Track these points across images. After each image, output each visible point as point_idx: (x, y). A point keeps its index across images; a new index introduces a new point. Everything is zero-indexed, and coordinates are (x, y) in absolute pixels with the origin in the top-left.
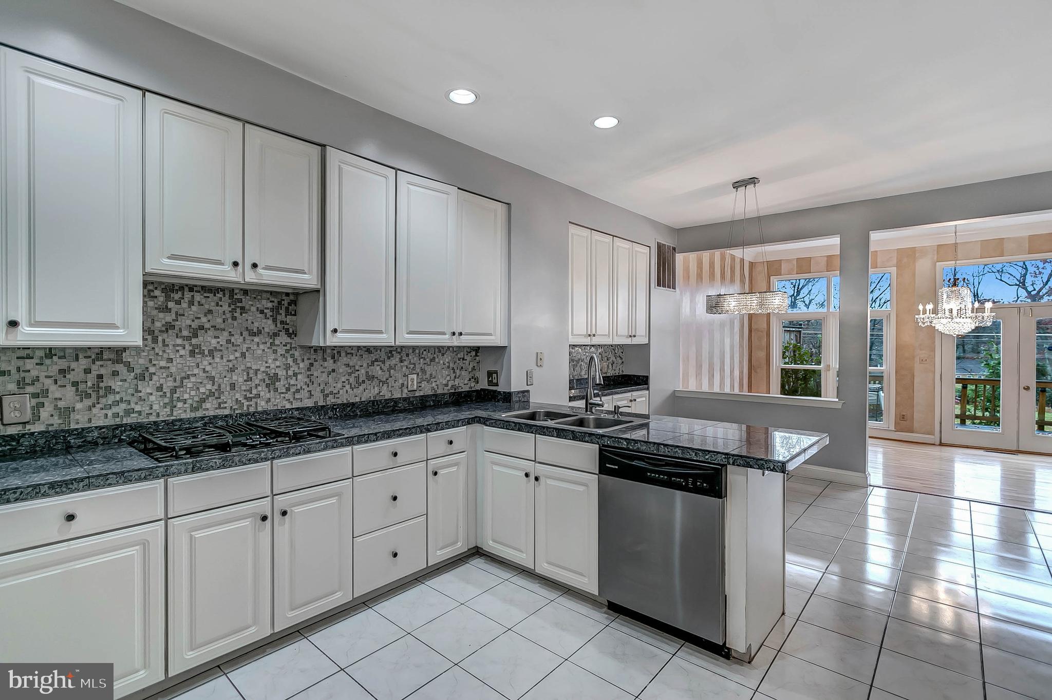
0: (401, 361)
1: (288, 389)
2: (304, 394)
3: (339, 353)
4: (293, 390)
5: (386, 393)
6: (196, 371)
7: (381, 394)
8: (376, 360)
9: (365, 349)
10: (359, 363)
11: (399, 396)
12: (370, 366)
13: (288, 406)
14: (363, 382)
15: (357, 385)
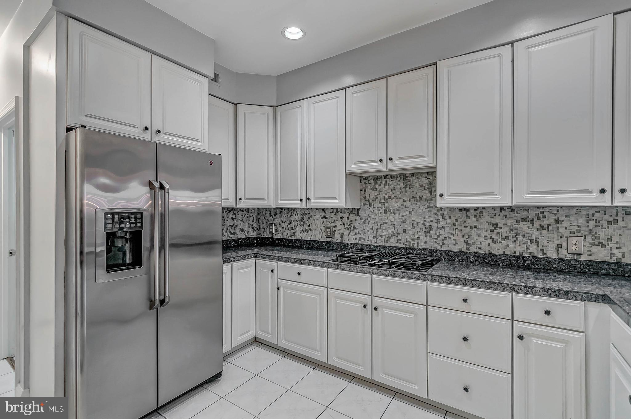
0: (557, 222)
1: (438, 237)
2: (450, 241)
3: (481, 213)
4: (442, 237)
5: (535, 250)
6: (387, 221)
7: (529, 251)
8: (523, 220)
9: (510, 210)
10: (503, 222)
11: (555, 256)
12: (515, 225)
13: (439, 248)
14: (507, 238)
15: (499, 240)
